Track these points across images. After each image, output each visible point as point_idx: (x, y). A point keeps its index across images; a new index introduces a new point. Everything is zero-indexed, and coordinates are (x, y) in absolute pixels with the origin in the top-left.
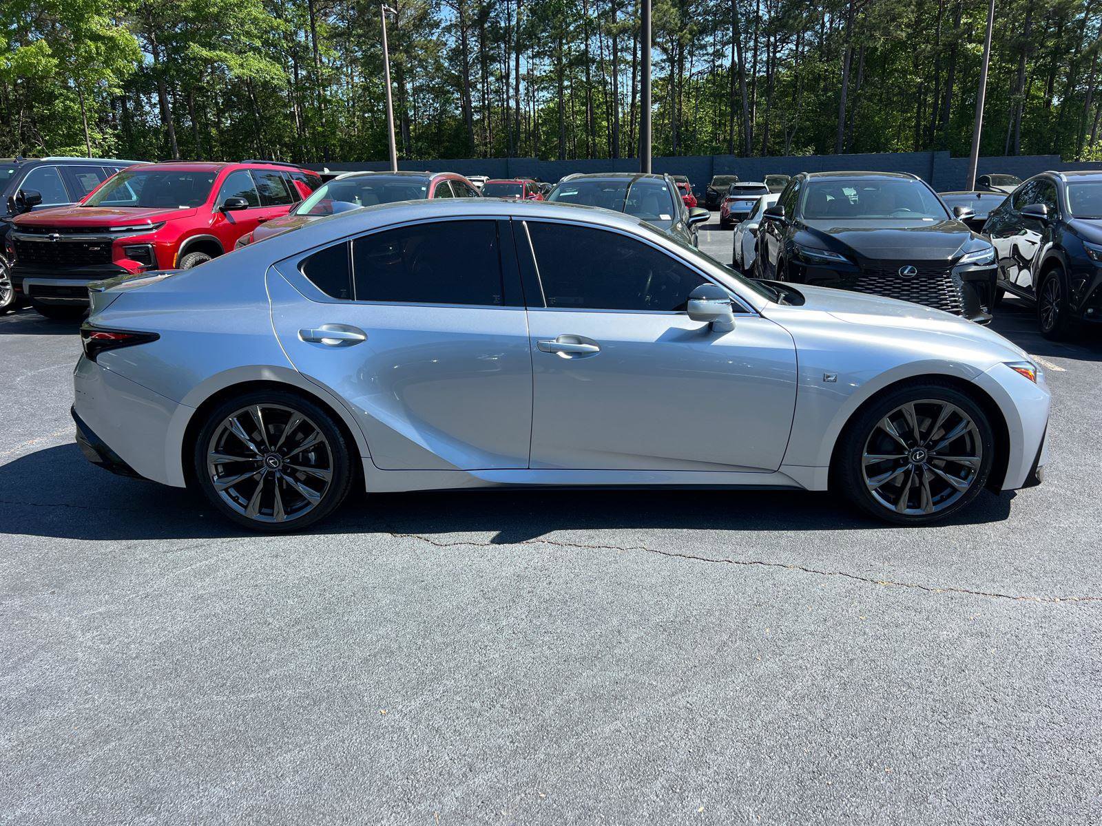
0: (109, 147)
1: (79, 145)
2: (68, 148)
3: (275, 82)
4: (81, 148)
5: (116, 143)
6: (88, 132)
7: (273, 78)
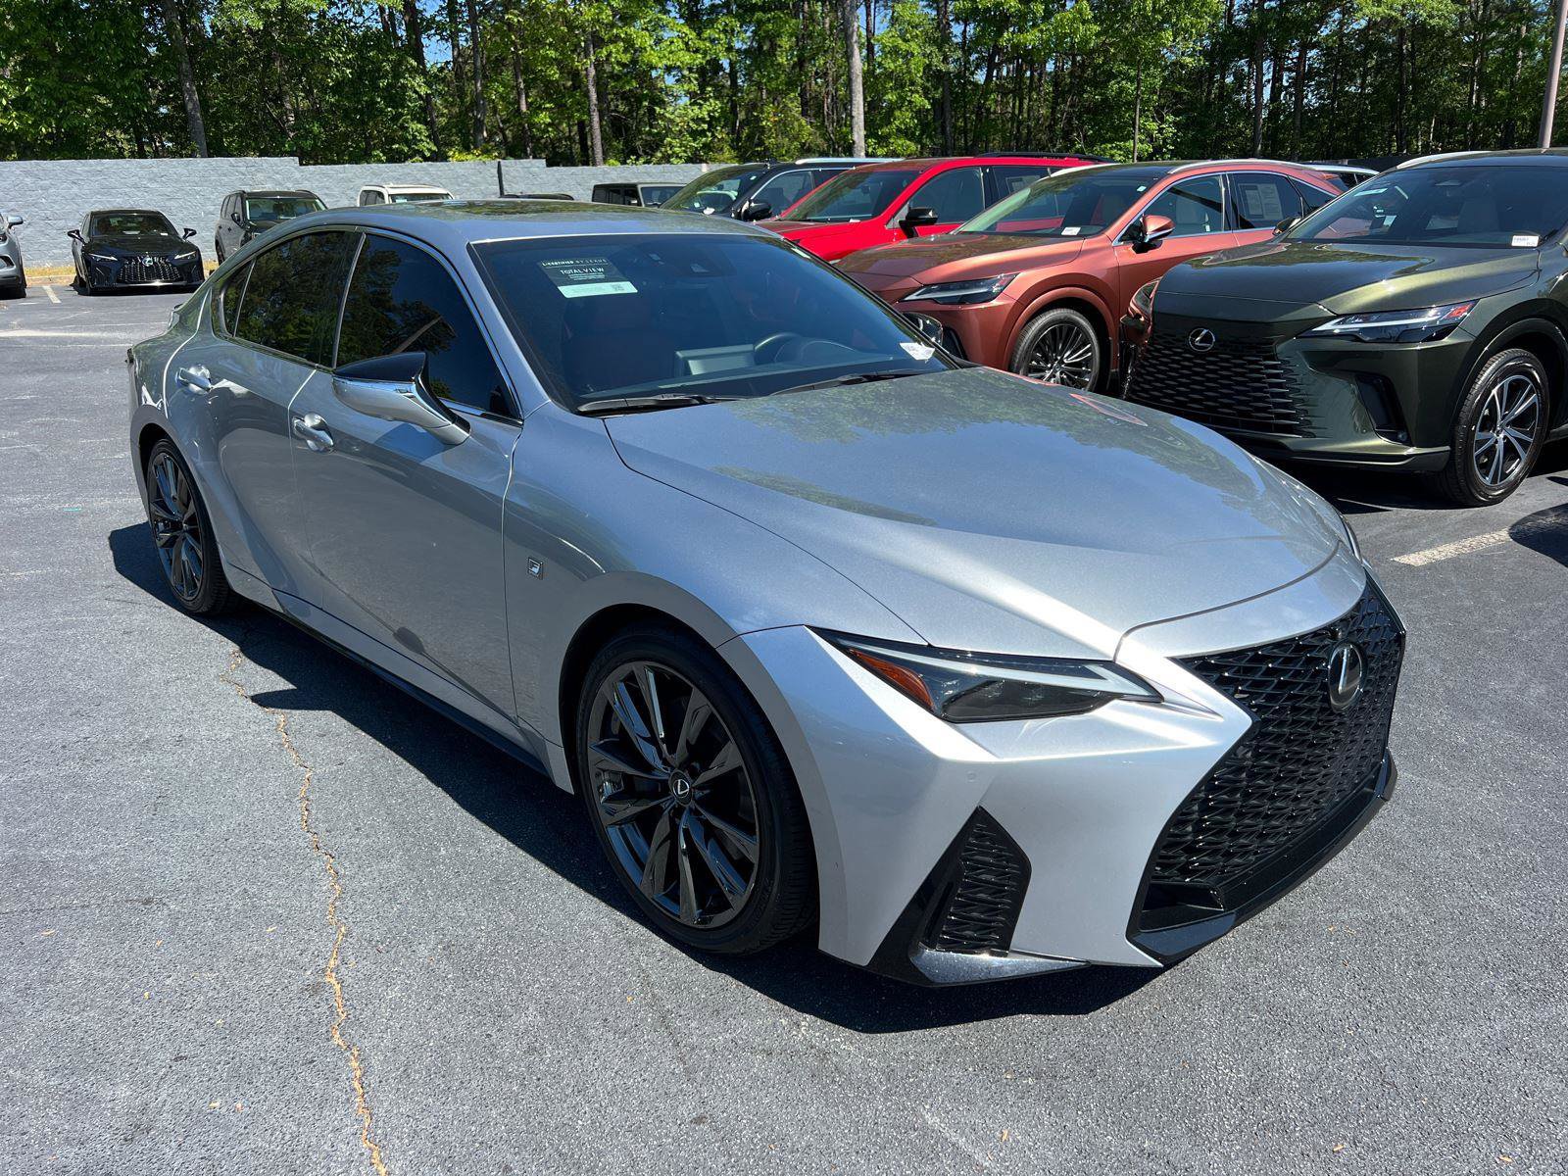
0: (1164, 140)
1: (1125, 139)
2: (1110, 146)
3: (1433, 22)
4: (1127, 144)
5: (1174, 134)
6: (1140, 121)
7: (1431, 17)
